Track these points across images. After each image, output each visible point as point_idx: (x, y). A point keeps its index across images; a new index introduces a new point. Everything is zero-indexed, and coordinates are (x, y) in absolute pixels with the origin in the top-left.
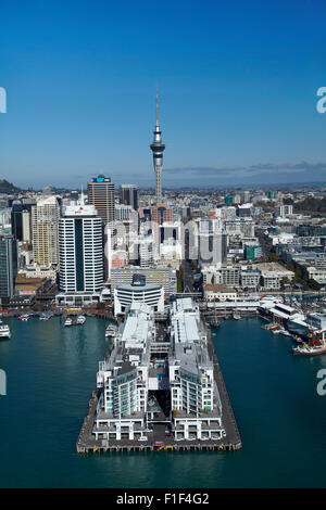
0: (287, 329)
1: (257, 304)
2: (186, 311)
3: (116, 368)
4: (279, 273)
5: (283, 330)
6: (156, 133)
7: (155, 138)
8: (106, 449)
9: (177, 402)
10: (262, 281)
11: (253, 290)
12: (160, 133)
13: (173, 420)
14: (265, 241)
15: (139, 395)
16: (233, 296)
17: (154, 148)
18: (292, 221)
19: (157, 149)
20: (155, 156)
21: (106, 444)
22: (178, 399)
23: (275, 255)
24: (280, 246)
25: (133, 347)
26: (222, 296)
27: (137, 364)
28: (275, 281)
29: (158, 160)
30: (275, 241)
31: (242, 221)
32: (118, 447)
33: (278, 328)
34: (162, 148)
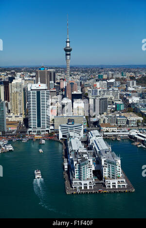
0: (144, 145)
1: (128, 133)
2: (97, 136)
3: (79, 160)
4: (136, 118)
5: (142, 145)
6: (67, 42)
7: (67, 44)
8: (79, 193)
9: (105, 174)
10: (128, 122)
11: (124, 126)
12: (69, 42)
13: (105, 181)
14: (125, 101)
15: (89, 171)
16: (115, 129)
17: (66, 50)
18: (136, 90)
19: (68, 51)
20: (67, 55)
21: (78, 191)
22: (106, 173)
23: (131, 108)
24: (133, 104)
25: (82, 151)
26: (110, 129)
27: (87, 158)
28: (134, 122)
29: (68, 56)
30: (130, 101)
31: (113, 90)
32: (84, 192)
33: (140, 144)
34: (70, 50)
